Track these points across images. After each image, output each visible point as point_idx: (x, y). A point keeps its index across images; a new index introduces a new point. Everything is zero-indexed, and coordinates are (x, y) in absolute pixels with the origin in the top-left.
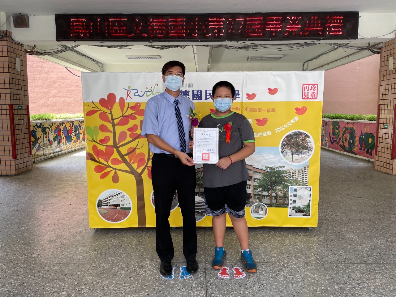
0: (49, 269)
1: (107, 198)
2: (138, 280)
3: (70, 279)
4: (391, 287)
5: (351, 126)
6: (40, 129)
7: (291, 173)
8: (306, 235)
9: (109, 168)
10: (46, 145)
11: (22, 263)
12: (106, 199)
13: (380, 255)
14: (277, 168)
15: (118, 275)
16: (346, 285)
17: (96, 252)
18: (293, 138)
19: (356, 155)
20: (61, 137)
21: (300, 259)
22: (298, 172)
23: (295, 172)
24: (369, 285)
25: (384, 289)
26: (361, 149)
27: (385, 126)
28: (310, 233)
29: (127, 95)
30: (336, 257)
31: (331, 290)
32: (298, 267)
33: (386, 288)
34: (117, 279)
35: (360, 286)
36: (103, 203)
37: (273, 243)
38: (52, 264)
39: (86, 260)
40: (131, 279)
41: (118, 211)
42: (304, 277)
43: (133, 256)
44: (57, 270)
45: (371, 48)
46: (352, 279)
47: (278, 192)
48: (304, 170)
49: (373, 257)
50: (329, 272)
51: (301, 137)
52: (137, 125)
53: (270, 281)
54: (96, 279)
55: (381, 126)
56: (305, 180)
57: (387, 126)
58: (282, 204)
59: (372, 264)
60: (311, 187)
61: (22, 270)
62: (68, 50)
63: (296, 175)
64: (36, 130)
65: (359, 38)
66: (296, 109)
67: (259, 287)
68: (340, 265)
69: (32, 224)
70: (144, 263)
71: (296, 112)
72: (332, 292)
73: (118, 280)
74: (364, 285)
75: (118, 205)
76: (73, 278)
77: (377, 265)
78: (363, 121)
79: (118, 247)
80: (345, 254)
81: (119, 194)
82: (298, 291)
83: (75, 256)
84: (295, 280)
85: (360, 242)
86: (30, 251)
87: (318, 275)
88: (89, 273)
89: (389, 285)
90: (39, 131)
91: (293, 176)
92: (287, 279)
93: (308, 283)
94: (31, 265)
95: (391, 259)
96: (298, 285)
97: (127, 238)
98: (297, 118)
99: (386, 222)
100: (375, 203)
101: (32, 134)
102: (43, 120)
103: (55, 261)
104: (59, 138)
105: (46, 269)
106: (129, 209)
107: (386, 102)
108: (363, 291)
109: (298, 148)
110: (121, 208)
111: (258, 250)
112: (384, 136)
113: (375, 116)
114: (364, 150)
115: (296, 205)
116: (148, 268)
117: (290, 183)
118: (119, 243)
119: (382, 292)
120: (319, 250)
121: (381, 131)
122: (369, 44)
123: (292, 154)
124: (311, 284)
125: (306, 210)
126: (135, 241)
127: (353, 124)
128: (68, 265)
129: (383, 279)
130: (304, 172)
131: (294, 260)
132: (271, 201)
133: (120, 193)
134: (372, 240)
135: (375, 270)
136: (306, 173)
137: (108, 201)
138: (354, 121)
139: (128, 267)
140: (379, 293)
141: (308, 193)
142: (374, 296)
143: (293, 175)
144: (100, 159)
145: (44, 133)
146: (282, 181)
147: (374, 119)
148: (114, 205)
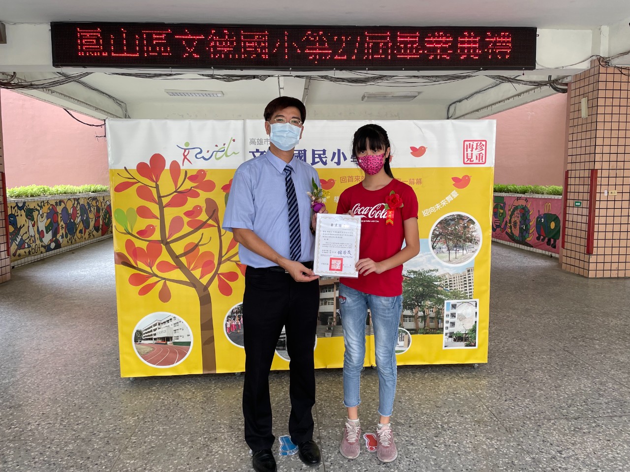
0: (59, 449)
1: (151, 327)
2: (210, 462)
3: (97, 464)
4: (609, 454)
5: (522, 203)
6: (23, 211)
7: (448, 281)
8: (470, 376)
9: (154, 278)
10: (33, 238)
11: (11, 441)
12: (149, 328)
13: (587, 405)
14: (426, 272)
15: (178, 454)
16: (541, 454)
17: (137, 418)
18: (449, 224)
19: (532, 248)
20: (59, 225)
21: (466, 416)
22: (458, 278)
23: (454, 278)
24: (574, 452)
25: (598, 458)
26: (538, 238)
27: (576, 204)
28: (476, 372)
29: (183, 157)
30: (522, 411)
31: (521, 463)
32: (465, 428)
33: (602, 456)
34: (176, 461)
35: (563, 455)
36: (144, 335)
37: (421, 390)
38: (62, 441)
39: (121, 432)
40: (199, 461)
41: (169, 348)
42: (476, 444)
43: (199, 421)
44: (72, 450)
45: (553, 83)
46: (549, 444)
47: (428, 310)
48: (467, 275)
49: (576, 408)
50: (513, 435)
51: (462, 223)
52: (200, 207)
53: (425, 454)
54: (140, 464)
55: (570, 203)
56: (468, 290)
57: (579, 204)
58: (434, 329)
59: (576, 419)
60: (478, 300)
61: (12, 452)
62: (71, 82)
63: (455, 283)
64: (16, 214)
65: (536, 68)
66: (455, 179)
67: (409, 465)
68: (528, 423)
69: (21, 373)
70: (218, 433)
71: (454, 185)
72: (521, 467)
73: (179, 464)
74: (569, 453)
75: (168, 339)
76: (101, 462)
77: (584, 421)
78: (541, 195)
79: (172, 408)
80: (534, 404)
81: (171, 319)
82: (470, 467)
83: (100, 426)
84: (464, 450)
85: (553, 385)
86: (23, 420)
87: (497, 440)
88: (129, 454)
89: (605, 452)
90: (21, 215)
91: (451, 285)
92: (450, 449)
93: (484, 454)
94: (26, 443)
95: (603, 410)
96: (469, 458)
97: (185, 392)
98: (455, 193)
99: (588, 351)
100: (569, 323)
101: (11, 220)
102: (28, 196)
103: (68, 436)
104: (55, 225)
105: (53, 448)
106: (189, 344)
107: (578, 166)
108: (568, 462)
109: (457, 241)
110: (175, 343)
111: (399, 403)
112: (575, 218)
113: (560, 188)
114: (543, 240)
115: (455, 330)
116: (225, 441)
117: (447, 296)
118: (173, 401)
119: (596, 462)
120: (494, 400)
121: (569, 210)
122: (550, 77)
123: (449, 250)
124: (488, 455)
125: (471, 337)
126: (200, 396)
127: (526, 200)
128: (90, 440)
129: (595, 442)
130: (467, 277)
131: (458, 418)
132: (417, 324)
133: (173, 319)
134: (571, 381)
135: (581, 429)
136: (470, 280)
137: (153, 333)
138: (527, 195)
139: (192, 441)
140: (592, 464)
141: (472, 311)
142: (585, 469)
143: (450, 282)
144: (139, 263)
145: (29, 219)
146: (434, 293)
147: (558, 192)
148: (163, 339)
